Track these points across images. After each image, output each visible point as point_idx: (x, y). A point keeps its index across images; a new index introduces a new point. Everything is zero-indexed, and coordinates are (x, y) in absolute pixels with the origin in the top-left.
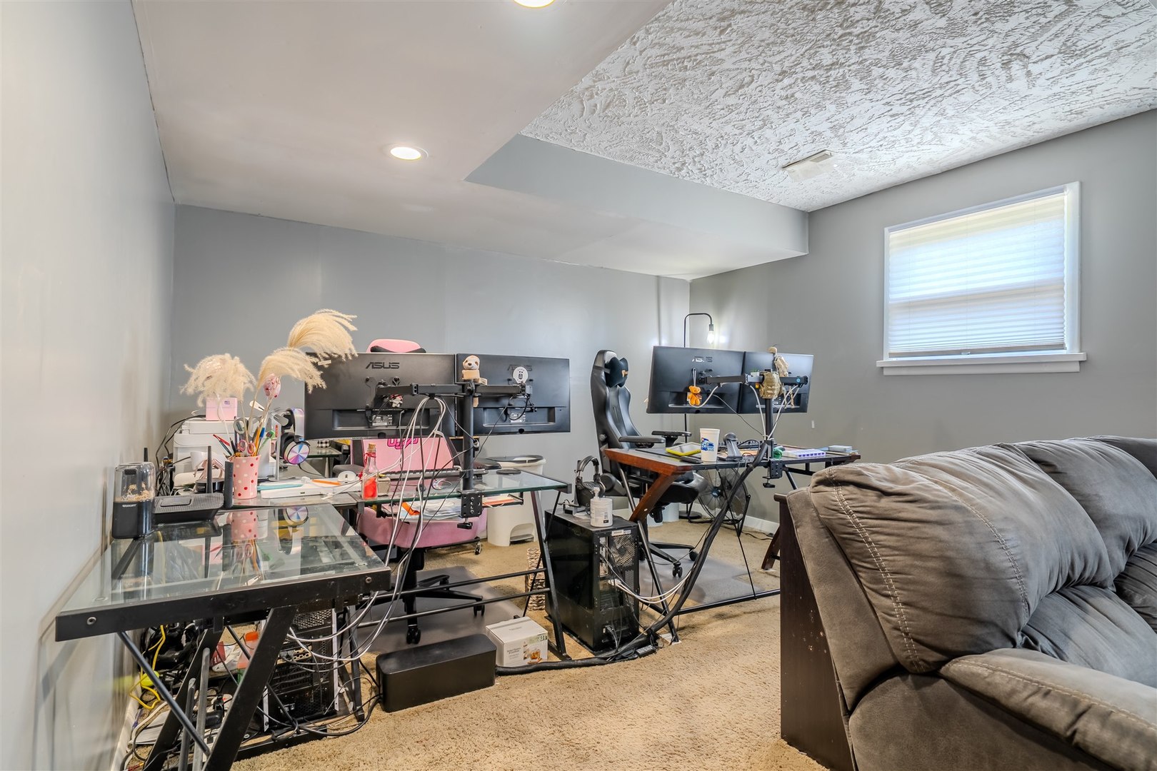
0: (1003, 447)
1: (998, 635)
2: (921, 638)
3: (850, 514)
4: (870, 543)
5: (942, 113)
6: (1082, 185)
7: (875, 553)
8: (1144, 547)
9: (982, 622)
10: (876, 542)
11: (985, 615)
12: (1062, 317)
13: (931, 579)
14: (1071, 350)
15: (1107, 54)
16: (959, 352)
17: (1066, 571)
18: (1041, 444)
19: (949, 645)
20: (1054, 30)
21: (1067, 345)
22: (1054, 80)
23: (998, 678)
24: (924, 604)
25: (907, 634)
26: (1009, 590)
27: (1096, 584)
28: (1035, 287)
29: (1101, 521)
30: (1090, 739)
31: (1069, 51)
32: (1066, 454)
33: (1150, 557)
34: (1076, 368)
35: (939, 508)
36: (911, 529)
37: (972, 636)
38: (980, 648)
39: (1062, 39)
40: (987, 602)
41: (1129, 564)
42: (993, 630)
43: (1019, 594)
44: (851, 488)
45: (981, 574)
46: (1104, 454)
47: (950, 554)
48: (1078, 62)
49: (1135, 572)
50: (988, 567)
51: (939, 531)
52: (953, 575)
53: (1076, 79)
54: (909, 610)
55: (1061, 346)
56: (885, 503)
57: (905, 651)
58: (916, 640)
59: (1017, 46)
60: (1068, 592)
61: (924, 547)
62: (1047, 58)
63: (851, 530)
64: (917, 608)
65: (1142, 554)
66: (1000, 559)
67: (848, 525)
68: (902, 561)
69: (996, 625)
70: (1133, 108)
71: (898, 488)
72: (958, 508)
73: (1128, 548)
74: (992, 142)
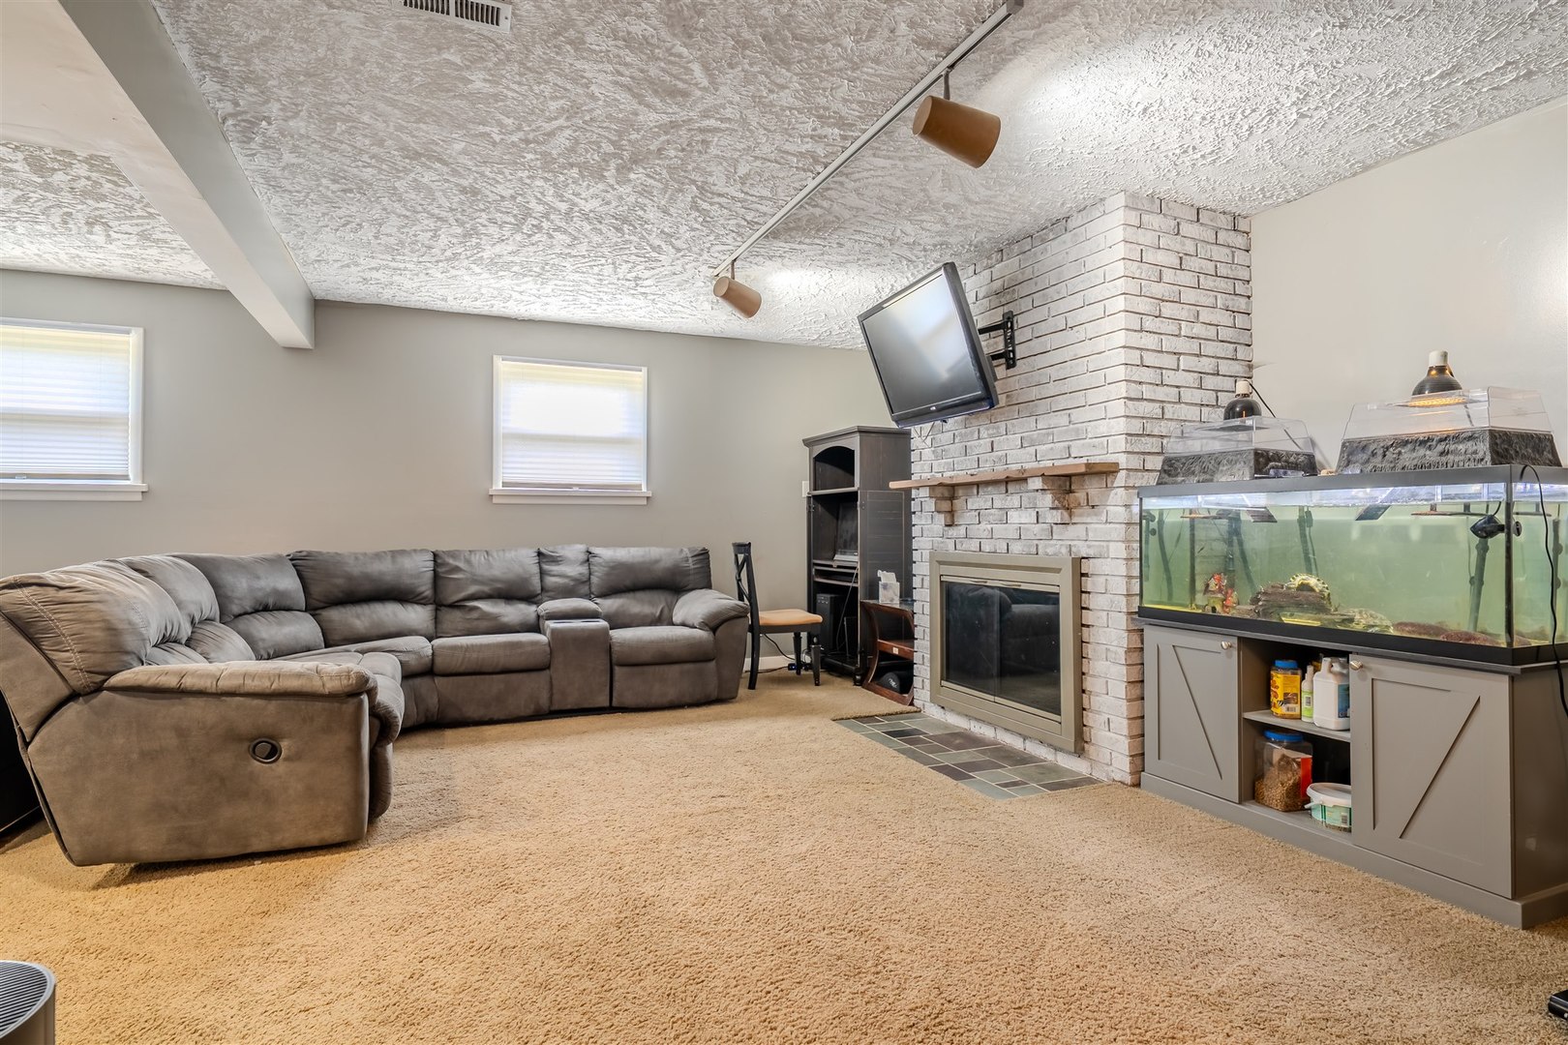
0: (111, 561)
1: (136, 659)
2: (92, 669)
3: (36, 604)
4: (52, 620)
5: (13, 229)
6: (145, 331)
7: (57, 626)
8: (200, 622)
9: (127, 653)
10: (58, 620)
11: (129, 649)
12: (127, 450)
13: (98, 633)
14: (134, 481)
15: (172, 248)
16: (13, 476)
17: (163, 631)
18: (136, 559)
19: (110, 669)
20: (135, 221)
21: (131, 477)
22: (129, 247)
23: (139, 677)
24: (94, 649)
25: (81, 670)
26: (141, 634)
27: (177, 641)
28: (100, 418)
29: (179, 604)
30: (188, 684)
31: (144, 236)
32: (153, 564)
33: (204, 627)
34: (139, 497)
35: (97, 593)
36: (83, 607)
37: (123, 661)
38: (129, 667)
39: (141, 228)
40: (130, 642)
41: (192, 632)
42: (134, 656)
43: (146, 637)
44: (34, 588)
45: (126, 626)
46: (175, 563)
47: (108, 618)
48: (150, 244)
49: (197, 636)
50: (130, 623)
51: (99, 606)
52: (112, 630)
53: (147, 252)
54: (83, 655)
55: (126, 477)
56: (62, 594)
57: (79, 680)
58: (87, 672)
59: (103, 218)
60: (162, 646)
61: (92, 616)
62: (126, 233)
63: (37, 615)
64: (88, 652)
65: (199, 626)
66: (136, 618)
67: (35, 611)
68: (77, 627)
69: (135, 653)
70: (189, 282)
71: (68, 585)
72: (108, 593)
73: (192, 622)
74: (57, 263)
